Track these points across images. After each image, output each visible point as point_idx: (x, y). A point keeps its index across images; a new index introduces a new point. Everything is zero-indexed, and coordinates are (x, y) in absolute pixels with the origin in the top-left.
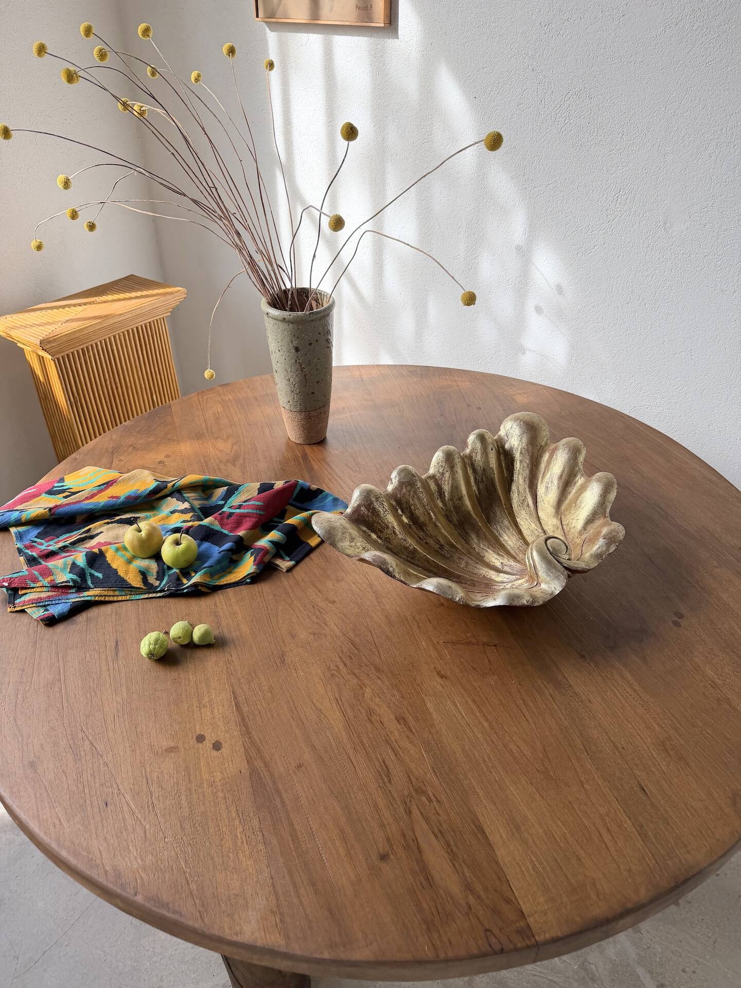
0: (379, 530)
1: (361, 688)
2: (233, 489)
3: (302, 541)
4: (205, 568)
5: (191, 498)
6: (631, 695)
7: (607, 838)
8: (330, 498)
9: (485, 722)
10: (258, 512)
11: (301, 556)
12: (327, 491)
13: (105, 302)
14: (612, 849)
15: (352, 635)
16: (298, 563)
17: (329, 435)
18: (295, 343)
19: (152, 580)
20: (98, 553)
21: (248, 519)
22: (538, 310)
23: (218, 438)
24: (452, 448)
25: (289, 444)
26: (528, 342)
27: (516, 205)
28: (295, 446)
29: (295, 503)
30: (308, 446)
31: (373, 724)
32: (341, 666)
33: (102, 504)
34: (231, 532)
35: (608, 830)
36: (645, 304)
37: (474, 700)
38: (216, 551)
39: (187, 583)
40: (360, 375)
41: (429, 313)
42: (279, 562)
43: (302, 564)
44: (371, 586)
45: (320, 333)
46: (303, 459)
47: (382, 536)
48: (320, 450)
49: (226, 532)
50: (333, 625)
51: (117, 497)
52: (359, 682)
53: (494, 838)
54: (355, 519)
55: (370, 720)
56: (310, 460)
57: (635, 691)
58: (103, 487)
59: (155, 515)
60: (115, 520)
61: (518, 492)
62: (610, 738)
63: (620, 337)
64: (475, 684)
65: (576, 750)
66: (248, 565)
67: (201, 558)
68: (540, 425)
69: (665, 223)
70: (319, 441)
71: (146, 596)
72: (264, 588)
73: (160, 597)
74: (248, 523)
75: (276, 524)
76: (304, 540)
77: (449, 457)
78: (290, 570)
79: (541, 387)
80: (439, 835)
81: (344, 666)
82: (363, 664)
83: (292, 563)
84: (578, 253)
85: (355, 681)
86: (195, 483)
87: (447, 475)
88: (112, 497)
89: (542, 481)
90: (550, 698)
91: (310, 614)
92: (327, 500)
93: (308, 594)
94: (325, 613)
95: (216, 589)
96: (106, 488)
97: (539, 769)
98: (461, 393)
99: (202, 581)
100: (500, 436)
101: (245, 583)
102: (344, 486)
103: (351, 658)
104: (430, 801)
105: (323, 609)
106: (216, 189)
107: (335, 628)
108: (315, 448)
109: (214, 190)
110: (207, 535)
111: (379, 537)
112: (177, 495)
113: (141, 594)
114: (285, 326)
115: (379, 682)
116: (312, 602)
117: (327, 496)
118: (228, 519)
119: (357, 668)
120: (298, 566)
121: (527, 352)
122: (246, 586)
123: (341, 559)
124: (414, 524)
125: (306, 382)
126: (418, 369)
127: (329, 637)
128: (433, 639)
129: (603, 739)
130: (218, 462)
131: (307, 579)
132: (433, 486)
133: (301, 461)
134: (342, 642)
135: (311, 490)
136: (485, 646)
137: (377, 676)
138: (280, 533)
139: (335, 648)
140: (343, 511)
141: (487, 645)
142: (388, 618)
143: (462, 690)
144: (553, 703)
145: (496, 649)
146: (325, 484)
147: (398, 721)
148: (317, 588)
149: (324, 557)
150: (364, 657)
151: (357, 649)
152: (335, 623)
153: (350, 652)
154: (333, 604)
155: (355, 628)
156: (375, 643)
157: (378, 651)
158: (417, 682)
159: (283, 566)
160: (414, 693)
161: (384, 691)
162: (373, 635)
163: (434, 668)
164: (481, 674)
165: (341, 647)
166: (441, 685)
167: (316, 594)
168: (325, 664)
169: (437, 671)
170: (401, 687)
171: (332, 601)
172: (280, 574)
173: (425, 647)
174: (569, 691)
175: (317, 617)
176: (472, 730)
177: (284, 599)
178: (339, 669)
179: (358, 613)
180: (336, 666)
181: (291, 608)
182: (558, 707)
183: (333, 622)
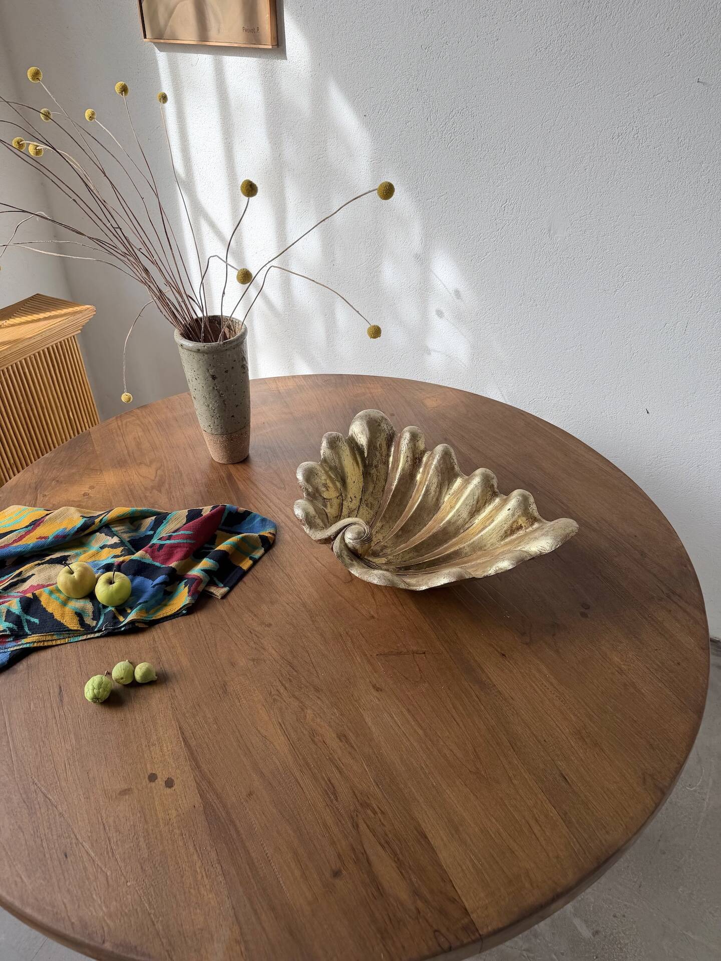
1: (302, 710)
2: (161, 518)
3: (235, 565)
4: (140, 604)
5: (120, 532)
6: (548, 689)
7: (536, 829)
8: (258, 519)
9: (420, 730)
10: (189, 541)
11: (234, 581)
12: (255, 512)
13: (13, 325)
14: (541, 839)
15: (289, 657)
16: (231, 589)
17: (251, 452)
18: (211, 371)
19: (89, 621)
20: (32, 597)
21: (179, 549)
22: (440, 314)
23: (141, 463)
25: (213, 465)
26: (433, 343)
27: (412, 216)
28: (219, 466)
29: (224, 528)
30: (232, 466)
31: (316, 745)
32: (282, 690)
33: (31, 545)
34: (163, 563)
35: (537, 821)
36: (536, 305)
37: (408, 710)
38: (150, 585)
39: (124, 621)
40: (277, 388)
41: (338, 319)
42: (213, 590)
43: (236, 589)
44: (304, 605)
45: (235, 361)
46: (228, 479)
48: (244, 469)
49: (157, 564)
50: (271, 649)
51: (45, 538)
52: (301, 704)
53: (436, 842)
55: (313, 740)
56: (235, 480)
57: (552, 684)
58: (30, 528)
59: (85, 552)
60: (46, 560)
62: (532, 733)
63: (516, 336)
64: (409, 694)
65: (503, 747)
66: (183, 597)
67: (136, 593)
69: (550, 230)
70: (242, 459)
71: (85, 637)
72: (201, 617)
73: (98, 637)
74: (179, 554)
75: (208, 551)
76: (236, 564)
78: (224, 596)
79: (447, 389)
80: (386, 845)
81: (284, 689)
82: (303, 686)
83: (226, 589)
84: (472, 260)
85: (296, 703)
86: (123, 515)
88: (41, 538)
90: (477, 699)
91: (248, 640)
92: (256, 521)
93: (245, 619)
94: (262, 637)
95: (153, 624)
96: (34, 529)
97: (471, 770)
98: (375, 400)
99: (139, 617)
101: (181, 614)
102: (271, 504)
103: (290, 681)
104: (375, 813)
105: (260, 633)
106: (120, 229)
107: (274, 652)
108: (239, 466)
109: (118, 230)
110: (139, 569)
112: (106, 530)
113: (80, 636)
114: (200, 356)
115: (319, 702)
116: (249, 627)
117: (255, 517)
118: (159, 551)
119: (297, 690)
120: (232, 592)
121: (432, 353)
122: (183, 617)
123: (274, 581)
125: (225, 407)
126: (332, 377)
127: (268, 662)
128: (367, 653)
129: (526, 734)
130: (143, 489)
131: (242, 604)
133: (227, 482)
134: (281, 666)
135: (239, 513)
136: (415, 654)
137: (316, 696)
138: (212, 560)
139: (275, 672)
140: (272, 531)
141: (417, 654)
142: (323, 636)
143: (397, 701)
144: (480, 704)
145: (425, 656)
146: (252, 504)
147: (340, 739)
148: (252, 612)
149: (257, 580)
150: (303, 678)
151: (296, 671)
152: (273, 647)
153: (289, 675)
154: (269, 627)
155: (293, 650)
156: (313, 664)
157: (316, 671)
158: (355, 698)
159: (218, 593)
160: (352, 710)
161: (324, 711)
162: (310, 656)
163: (369, 682)
164: (413, 683)
165: (280, 670)
166: (377, 698)
167: (252, 619)
168: (266, 690)
169: (372, 684)
170: (340, 705)
171: (268, 624)
172: (215, 601)
173: (360, 662)
174: (493, 691)
175: (255, 643)
176: (409, 740)
177: (221, 628)
178: (280, 694)
179: (294, 634)
180: (277, 690)
181: (228, 635)
182: (485, 709)
183: (270, 645)
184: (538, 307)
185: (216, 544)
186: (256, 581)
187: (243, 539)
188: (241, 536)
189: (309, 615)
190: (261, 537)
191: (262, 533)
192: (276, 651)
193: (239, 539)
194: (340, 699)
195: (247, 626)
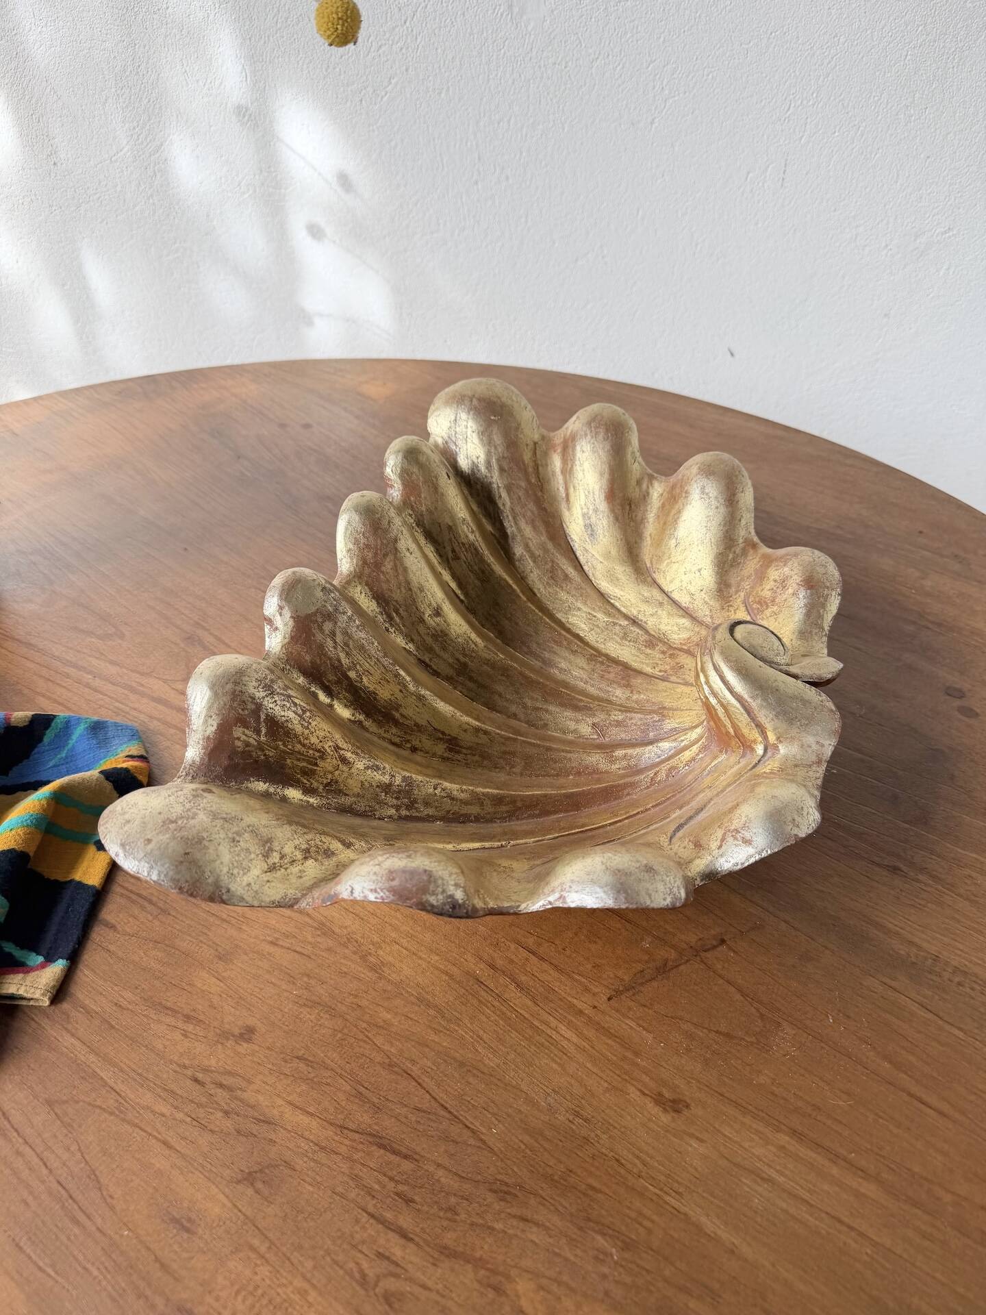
1: (498, 1290)
3: (56, 881)
8: (79, 731)
11: (76, 933)
12: (62, 713)
15: (363, 1118)
16: (74, 959)
22: (315, 232)
24: (365, 495)
26: (314, 299)
32: (397, 1249)
36: (507, 178)
37: (794, 1133)
42: (15, 985)
43: (92, 957)
47: (315, 785)
50: (288, 1110)
52: (482, 1272)
54: (226, 769)
61: (533, 556)
64: (763, 1080)
76: (61, 879)
78: (60, 993)
81: (403, 1241)
82: (453, 1200)
83: (59, 966)
84: (361, 101)
85: (467, 1276)
89: (570, 515)
90: (930, 1016)
91: (201, 1113)
92: (75, 737)
93: (159, 1045)
94: (244, 1084)
98: (251, 407)
100: (439, 440)
102: (97, 683)
103: (409, 1201)
105: (230, 1073)
107: (305, 1120)
111: (308, 791)
115: (534, 1234)
116: (185, 1067)
117: (68, 726)
119: (445, 1223)
120: (81, 966)
121: (317, 320)
127: (300, 1163)
128: (579, 1005)
131: (128, 995)
132: (364, 605)
134: (350, 1159)
135: (15, 728)
136: (703, 954)
137: (514, 1216)
139: (340, 1189)
140: (135, 749)
141: (705, 951)
142: (428, 1005)
143: (747, 1120)
144: (947, 1027)
145: (730, 948)
146: (45, 695)
148: (176, 1012)
149: (146, 904)
150: (440, 1172)
151: (406, 1157)
152: (290, 1103)
153: (391, 1179)
154: (249, 1041)
155: (362, 1089)
156: (446, 1108)
157: (467, 1126)
158: (629, 1166)
159: (32, 990)
160: (646, 1211)
161: (566, 1260)
162: (425, 1085)
163: (638, 1093)
164: (752, 1043)
165: (356, 1178)
166: (692, 1136)
167: (183, 1035)
168: (341, 1272)
169: (651, 1097)
170: (604, 1212)
171: (243, 1031)
172: (33, 1019)
173: (575, 1039)
174: (944, 973)
175: (226, 1113)
176: (861, 1234)
177: (89, 1104)
178: (397, 1265)
179: (340, 1035)
180: (380, 1255)
181: (123, 1120)
182: (965, 1033)
183: (280, 1102)
184: (510, 181)
186: (143, 908)
187: (59, 798)
188: (45, 791)
189: (355, 953)
190: (109, 775)
191: (109, 763)
192: (308, 1113)
193: (44, 802)
194: (590, 1193)
195: (174, 1066)
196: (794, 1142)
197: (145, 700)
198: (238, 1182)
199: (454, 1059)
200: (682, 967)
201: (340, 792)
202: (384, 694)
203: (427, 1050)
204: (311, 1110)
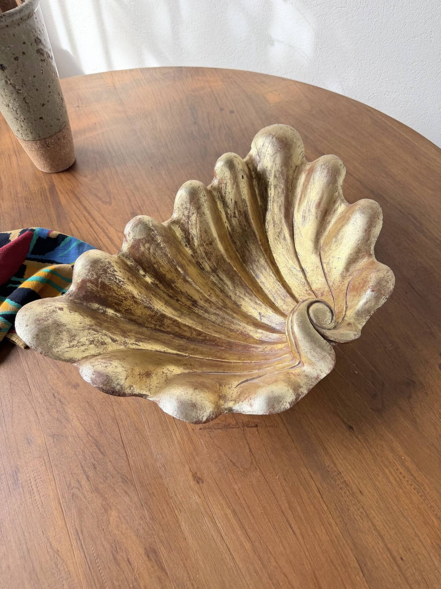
0: (116, 303)
1: (106, 510)
6: (404, 477)
8: (74, 245)
9: (247, 542)
12: (70, 236)
15: (96, 433)
24: (196, 183)
25: (35, 175)
26: (276, 32)
28: (43, 177)
29: (33, 256)
30: (55, 175)
31: (118, 565)
32: (84, 482)
37: (234, 512)
40: (112, 83)
42: (15, 339)
45: (24, 43)
46: (50, 192)
48: (68, 179)
50: (75, 419)
52: (104, 503)
54: (83, 296)
55: (115, 559)
56: (57, 193)
57: (409, 471)
61: (274, 223)
62: (386, 545)
64: (236, 487)
65: (350, 569)
68: (295, 141)
70: (68, 167)
75: (14, 286)
77: (193, 195)
79: (290, 82)
81: (86, 479)
82: (108, 474)
85: (99, 501)
87: (194, 218)
89: (299, 208)
90: (318, 494)
91: (50, 407)
92: (71, 247)
93: (49, 378)
94: (67, 403)
98: (214, 95)
100: (251, 157)
102: (93, 223)
103: (95, 468)
105: (64, 398)
108: (63, 176)
115: (127, 499)
116: (53, 389)
117: (71, 241)
119: (102, 481)
121: (276, 44)
124: (160, 282)
125: (29, 107)
126: (171, 70)
127: (70, 439)
128: (188, 426)
129: (378, 548)
132: (179, 233)
133: (48, 195)
134: (85, 444)
135: (51, 238)
136: (246, 428)
137: (124, 490)
138: (13, 302)
139: (77, 453)
141: (248, 427)
143: (220, 498)
144: (322, 503)
145: (258, 430)
146: (73, 223)
147: (148, 557)
150: (110, 463)
151: (102, 453)
152: (77, 417)
153: (94, 458)
154: (76, 389)
155: (101, 423)
156: (123, 442)
157: (126, 452)
158: (170, 493)
159: (20, 342)
160: (166, 511)
161: (132, 512)
162: (121, 431)
163: (189, 469)
164: (241, 471)
165: (83, 452)
166: (197, 493)
167: (57, 377)
168: (64, 480)
169: (192, 473)
170: (152, 504)
171: (75, 385)
172: (18, 352)
173: (179, 438)
174: (338, 481)
175: (57, 411)
176: (233, 558)
177: (21, 389)
178: (81, 486)
179: (104, 400)
180: (78, 481)
181: (28, 399)
182: (328, 509)
183: (74, 415)
185: (24, 276)
187: (54, 272)
188: (51, 267)
192: (81, 423)
193: (46, 273)
194: (152, 495)
195: (50, 387)
196: (232, 515)
197: (105, 237)
198: (50, 436)
199: (135, 426)
200: (235, 429)
201: (132, 314)
202: (169, 276)
203: (128, 418)
204: (82, 422)
